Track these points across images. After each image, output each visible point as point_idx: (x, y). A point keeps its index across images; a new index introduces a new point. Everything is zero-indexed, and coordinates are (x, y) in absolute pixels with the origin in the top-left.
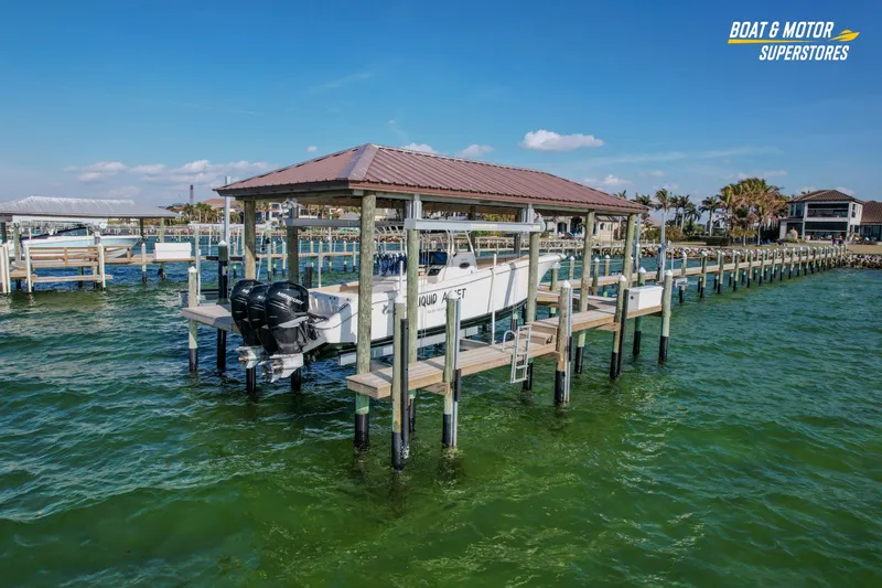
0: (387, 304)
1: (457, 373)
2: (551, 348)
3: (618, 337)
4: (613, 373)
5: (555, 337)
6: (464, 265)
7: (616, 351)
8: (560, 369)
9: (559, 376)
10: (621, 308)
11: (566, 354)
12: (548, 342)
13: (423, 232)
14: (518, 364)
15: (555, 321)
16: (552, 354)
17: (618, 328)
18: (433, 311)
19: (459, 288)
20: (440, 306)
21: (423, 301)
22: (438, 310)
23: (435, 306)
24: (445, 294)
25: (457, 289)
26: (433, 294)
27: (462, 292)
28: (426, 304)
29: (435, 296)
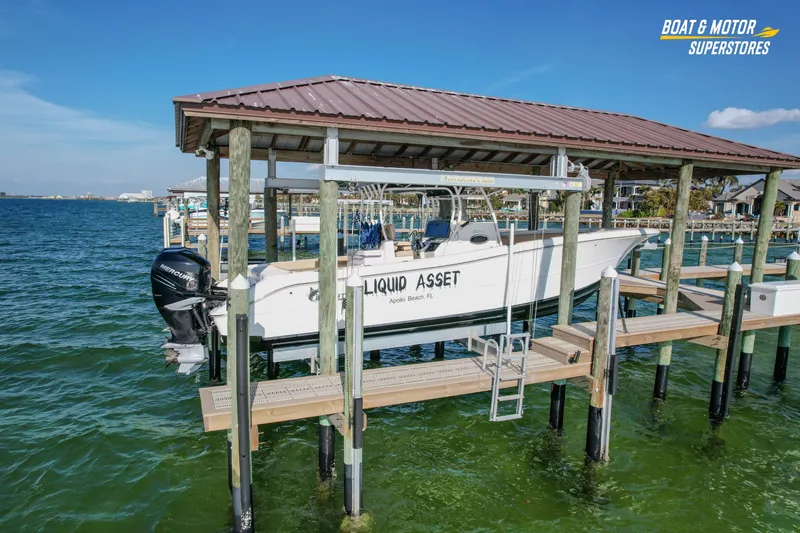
0: (316, 287)
1: (357, 402)
2: (582, 368)
3: (723, 359)
4: (716, 412)
5: (586, 352)
6: (478, 239)
7: (720, 378)
8: (594, 403)
9: (594, 414)
10: (730, 313)
11: (606, 382)
12: (572, 360)
13: (342, 184)
14: (503, 392)
15: (592, 326)
16: (583, 379)
17: (723, 344)
18: (401, 300)
19: (447, 270)
20: (414, 294)
21: (382, 285)
22: (410, 299)
23: (404, 294)
24: (421, 277)
25: (443, 271)
26: (399, 276)
27: (452, 275)
28: (387, 290)
29: (403, 280)
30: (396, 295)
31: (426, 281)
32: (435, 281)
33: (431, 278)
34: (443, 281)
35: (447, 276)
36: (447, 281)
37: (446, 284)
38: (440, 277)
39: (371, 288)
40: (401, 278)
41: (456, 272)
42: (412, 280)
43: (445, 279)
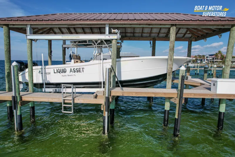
2: (100, 101)
18: (65, 76)
19: (80, 67)
20: (70, 74)
21: (59, 71)
22: (68, 75)
23: (66, 74)
24: (71, 69)
25: (78, 68)
26: (64, 68)
27: (82, 69)
28: (60, 72)
29: (65, 70)
30: (63, 74)
31: (73, 70)
32: (76, 71)
33: (74, 69)
34: (79, 71)
35: (80, 69)
36: (80, 71)
37: (80, 72)
38: (77, 69)
39: (56, 71)
40: (65, 69)
41: (83, 68)
42: (68, 70)
43: (79, 70)
